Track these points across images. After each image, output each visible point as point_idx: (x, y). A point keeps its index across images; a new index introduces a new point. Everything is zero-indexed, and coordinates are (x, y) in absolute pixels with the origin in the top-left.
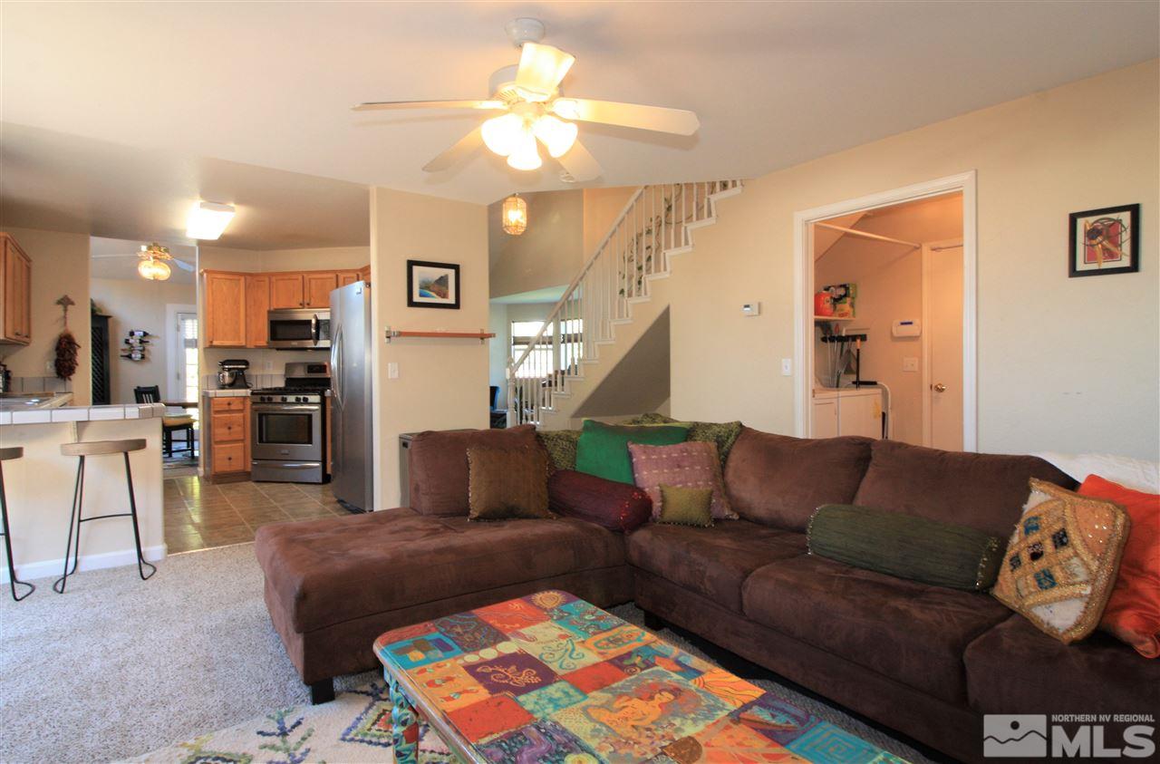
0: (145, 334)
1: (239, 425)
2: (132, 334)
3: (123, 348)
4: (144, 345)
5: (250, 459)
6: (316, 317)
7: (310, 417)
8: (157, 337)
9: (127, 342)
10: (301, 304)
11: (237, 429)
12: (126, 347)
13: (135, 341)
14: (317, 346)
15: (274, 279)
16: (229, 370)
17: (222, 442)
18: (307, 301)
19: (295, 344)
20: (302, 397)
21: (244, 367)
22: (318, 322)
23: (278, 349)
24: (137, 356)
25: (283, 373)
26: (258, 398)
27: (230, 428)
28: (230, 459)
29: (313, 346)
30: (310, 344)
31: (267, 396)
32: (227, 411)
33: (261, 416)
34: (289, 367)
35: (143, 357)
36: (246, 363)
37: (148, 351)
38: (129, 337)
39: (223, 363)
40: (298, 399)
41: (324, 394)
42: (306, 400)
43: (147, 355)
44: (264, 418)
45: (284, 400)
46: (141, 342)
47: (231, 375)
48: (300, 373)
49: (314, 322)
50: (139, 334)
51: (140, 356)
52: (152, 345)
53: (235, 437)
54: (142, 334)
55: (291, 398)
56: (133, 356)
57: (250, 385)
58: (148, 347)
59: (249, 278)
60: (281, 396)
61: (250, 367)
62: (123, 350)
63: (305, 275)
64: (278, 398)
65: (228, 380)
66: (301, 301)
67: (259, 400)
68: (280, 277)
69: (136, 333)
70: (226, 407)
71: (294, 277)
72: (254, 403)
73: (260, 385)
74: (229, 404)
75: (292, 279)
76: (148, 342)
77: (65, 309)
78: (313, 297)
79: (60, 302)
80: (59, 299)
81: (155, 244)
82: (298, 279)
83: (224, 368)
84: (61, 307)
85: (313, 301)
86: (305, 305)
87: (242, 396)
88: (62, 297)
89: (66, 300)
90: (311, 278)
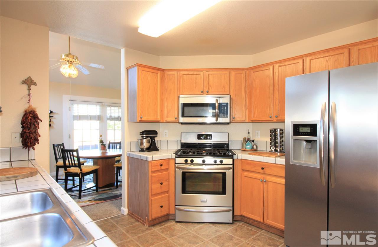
0: (51, 112)
1: (166, 180)
6: (217, 100)
7: (224, 175)
10: (202, 92)
11: (165, 183)
14: (218, 122)
15: (181, 74)
16: (146, 138)
17: (156, 194)
19: (200, 120)
20: (219, 160)
21: (154, 136)
22: (220, 105)
27: (162, 184)
28: (162, 207)
32: (160, 171)
33: (183, 174)
37: (53, 122)
39: (143, 133)
44: (187, 175)
47: (147, 142)
49: (217, 105)
52: (55, 118)
53: (163, 190)
61: (158, 135)
63: (205, 72)
65: (146, 145)
68: (186, 73)
70: (159, 168)
71: (197, 72)
74: (161, 165)
75: (195, 74)
76: (53, 117)
77: (29, 89)
78: (210, 86)
79: (24, 82)
80: (24, 79)
81: (70, 54)
82: (200, 74)
83: (143, 137)
84: (25, 87)
85: (210, 89)
86: (205, 92)
87: (168, 159)
88: (26, 78)
89: (30, 81)
90: (210, 74)
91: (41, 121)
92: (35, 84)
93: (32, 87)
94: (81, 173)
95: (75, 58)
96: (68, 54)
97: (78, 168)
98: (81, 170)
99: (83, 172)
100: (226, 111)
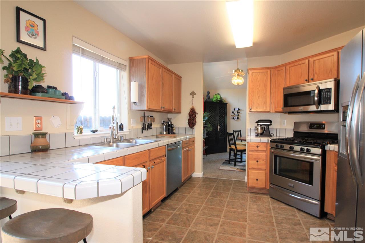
0: (239, 109)
1: (263, 160)
2: (234, 109)
3: (231, 115)
4: (238, 113)
5: (269, 183)
6: (318, 87)
7: (311, 164)
8: (243, 110)
9: (233, 112)
10: (306, 80)
11: (261, 162)
12: (233, 114)
13: (235, 112)
14: (319, 109)
15: (288, 67)
16: (261, 125)
17: (253, 169)
18: (311, 77)
19: (301, 108)
20: (305, 148)
21: (269, 124)
22: (320, 91)
23: (289, 113)
24: (236, 118)
25: (293, 128)
26: (274, 145)
27: (257, 161)
28: (257, 180)
29: (315, 109)
30: (313, 108)
31: (280, 144)
32: (256, 151)
33: (276, 157)
34: (296, 124)
35: (238, 118)
36: (270, 121)
37: (240, 116)
38: (233, 111)
39: (258, 122)
40: (302, 150)
41: (324, 147)
42: (308, 151)
43: (239, 118)
44: (278, 158)
45: (291, 149)
46: (237, 112)
47: (262, 128)
48: (304, 129)
49: (317, 91)
50: (237, 109)
51: (237, 118)
52: (241, 113)
53: (259, 167)
54: (238, 109)
55: (297, 148)
56: (235, 118)
57: (272, 135)
58: (240, 114)
59: (272, 70)
60: (289, 146)
61: (272, 124)
62: (231, 116)
63: (310, 59)
64: (287, 147)
65: (260, 131)
66: (307, 78)
67: (275, 147)
68: (292, 65)
69: (236, 109)
70: (256, 149)
71: (303, 62)
72: (272, 148)
73: (277, 136)
74: (258, 147)
75: (301, 64)
76: (240, 112)
77: (193, 97)
78: (316, 73)
79: (191, 94)
80: (191, 93)
81: (238, 69)
82: (305, 63)
83: (258, 125)
84: (191, 96)
85: (316, 76)
86: (310, 80)
87: (265, 143)
88: (192, 92)
89: (193, 93)
90: (316, 60)
91: (197, 114)
92: (195, 94)
93: (194, 96)
94: (236, 149)
95: (241, 71)
96: (236, 69)
97: (234, 146)
98: (236, 147)
99: (238, 149)
100: (329, 97)
